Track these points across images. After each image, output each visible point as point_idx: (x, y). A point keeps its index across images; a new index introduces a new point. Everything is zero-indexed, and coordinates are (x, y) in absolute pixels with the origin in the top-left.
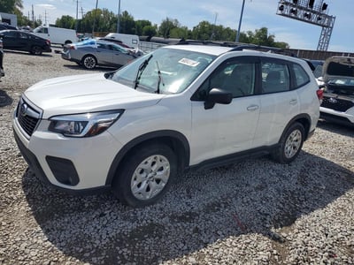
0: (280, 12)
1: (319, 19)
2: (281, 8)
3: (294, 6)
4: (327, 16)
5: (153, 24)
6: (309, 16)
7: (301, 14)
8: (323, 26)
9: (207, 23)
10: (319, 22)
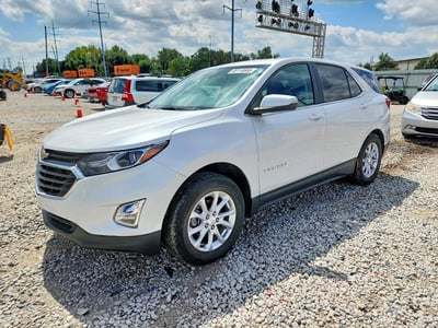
0: (259, 24)
1: (307, 28)
2: (260, 20)
3: (275, 16)
4: (316, 24)
5: (150, 58)
6: (296, 26)
7: (285, 24)
8: (314, 36)
9: (207, 49)
10: (308, 32)
